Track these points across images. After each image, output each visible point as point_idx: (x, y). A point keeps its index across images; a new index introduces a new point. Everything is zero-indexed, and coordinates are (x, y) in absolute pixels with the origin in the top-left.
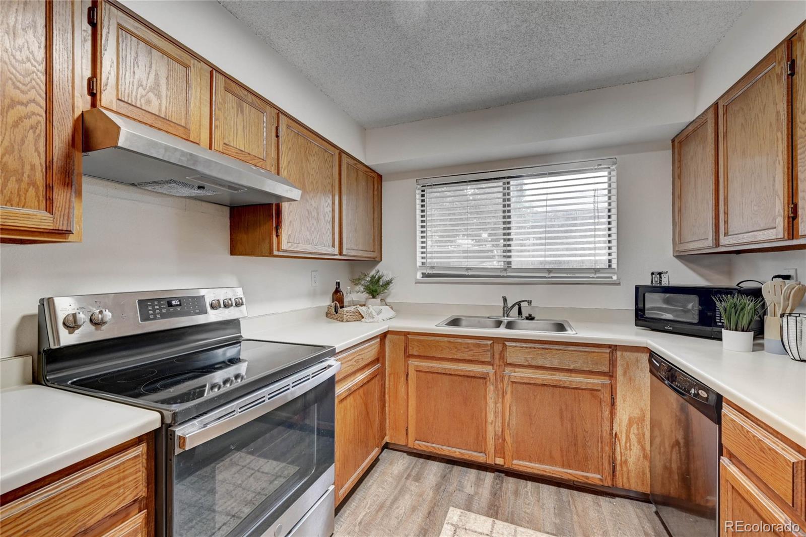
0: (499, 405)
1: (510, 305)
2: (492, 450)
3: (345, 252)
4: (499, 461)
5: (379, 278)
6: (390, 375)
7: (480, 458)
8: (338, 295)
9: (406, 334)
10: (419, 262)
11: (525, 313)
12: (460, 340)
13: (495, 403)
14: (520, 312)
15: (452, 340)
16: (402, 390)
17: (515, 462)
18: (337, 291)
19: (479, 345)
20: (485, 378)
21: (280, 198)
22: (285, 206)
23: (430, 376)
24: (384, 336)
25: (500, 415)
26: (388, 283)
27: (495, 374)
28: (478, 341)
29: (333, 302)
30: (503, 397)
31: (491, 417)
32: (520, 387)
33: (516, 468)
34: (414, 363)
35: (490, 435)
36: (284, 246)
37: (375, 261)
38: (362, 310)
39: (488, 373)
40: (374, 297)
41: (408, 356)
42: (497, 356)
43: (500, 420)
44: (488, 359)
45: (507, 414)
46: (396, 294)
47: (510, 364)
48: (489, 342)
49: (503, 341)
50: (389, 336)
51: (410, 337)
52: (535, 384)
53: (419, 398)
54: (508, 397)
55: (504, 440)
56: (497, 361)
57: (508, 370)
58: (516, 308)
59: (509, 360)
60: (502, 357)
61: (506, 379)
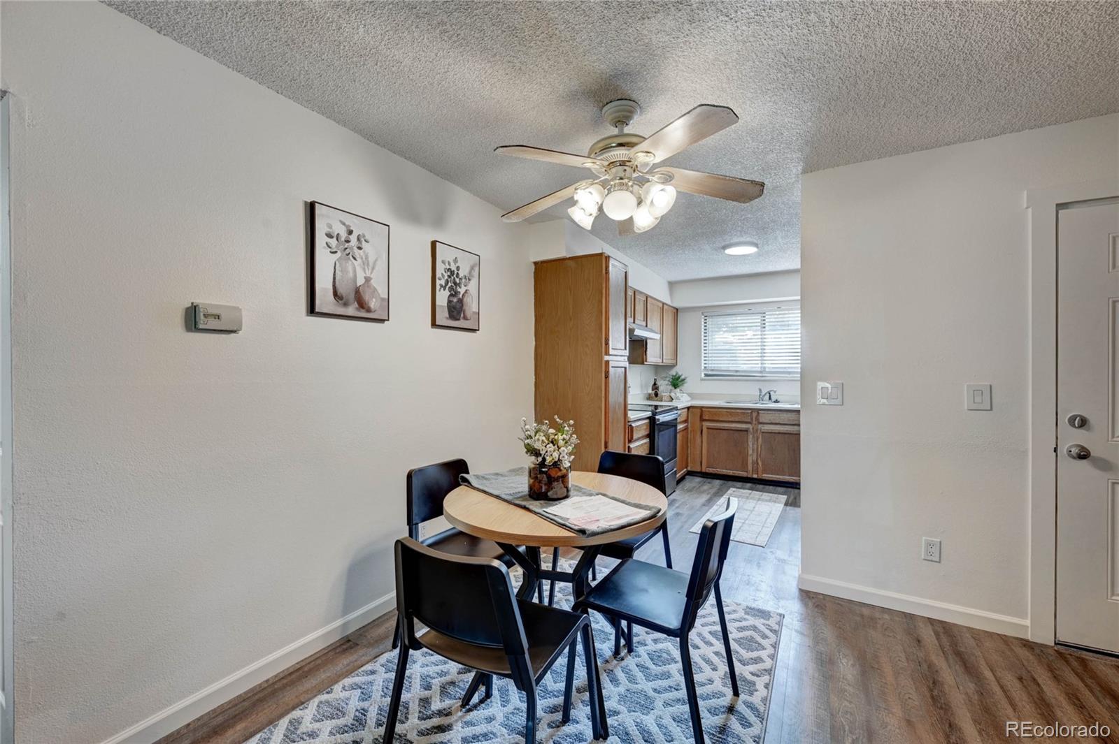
0: (755, 446)
1: (763, 394)
2: (751, 471)
3: (664, 361)
4: (755, 476)
5: (679, 377)
6: (691, 432)
7: (744, 474)
8: (655, 387)
9: (701, 408)
10: (703, 366)
11: (773, 398)
12: (733, 411)
13: (753, 444)
14: (770, 399)
15: (728, 410)
16: (698, 440)
17: (764, 475)
18: (655, 384)
19: (744, 413)
20: (747, 431)
21: (646, 339)
22: (648, 341)
23: (715, 431)
24: (688, 408)
25: (755, 451)
26: (683, 380)
27: (753, 429)
28: (743, 411)
29: (653, 390)
30: (757, 440)
31: (750, 452)
32: (766, 435)
33: (764, 478)
34: (706, 424)
35: (750, 461)
36: (648, 360)
37: (672, 366)
38: (673, 395)
39: (749, 428)
40: (675, 388)
41: (702, 420)
42: (754, 419)
43: (755, 454)
44: (749, 421)
45: (759, 449)
46: (687, 387)
47: (761, 423)
48: (750, 411)
49: (758, 410)
50: (691, 410)
51: (704, 409)
52: (775, 433)
53: (708, 444)
54: (760, 440)
55: (758, 464)
56: (754, 422)
57: (760, 426)
58: (768, 395)
59: (761, 421)
60: (757, 419)
61: (759, 432)
